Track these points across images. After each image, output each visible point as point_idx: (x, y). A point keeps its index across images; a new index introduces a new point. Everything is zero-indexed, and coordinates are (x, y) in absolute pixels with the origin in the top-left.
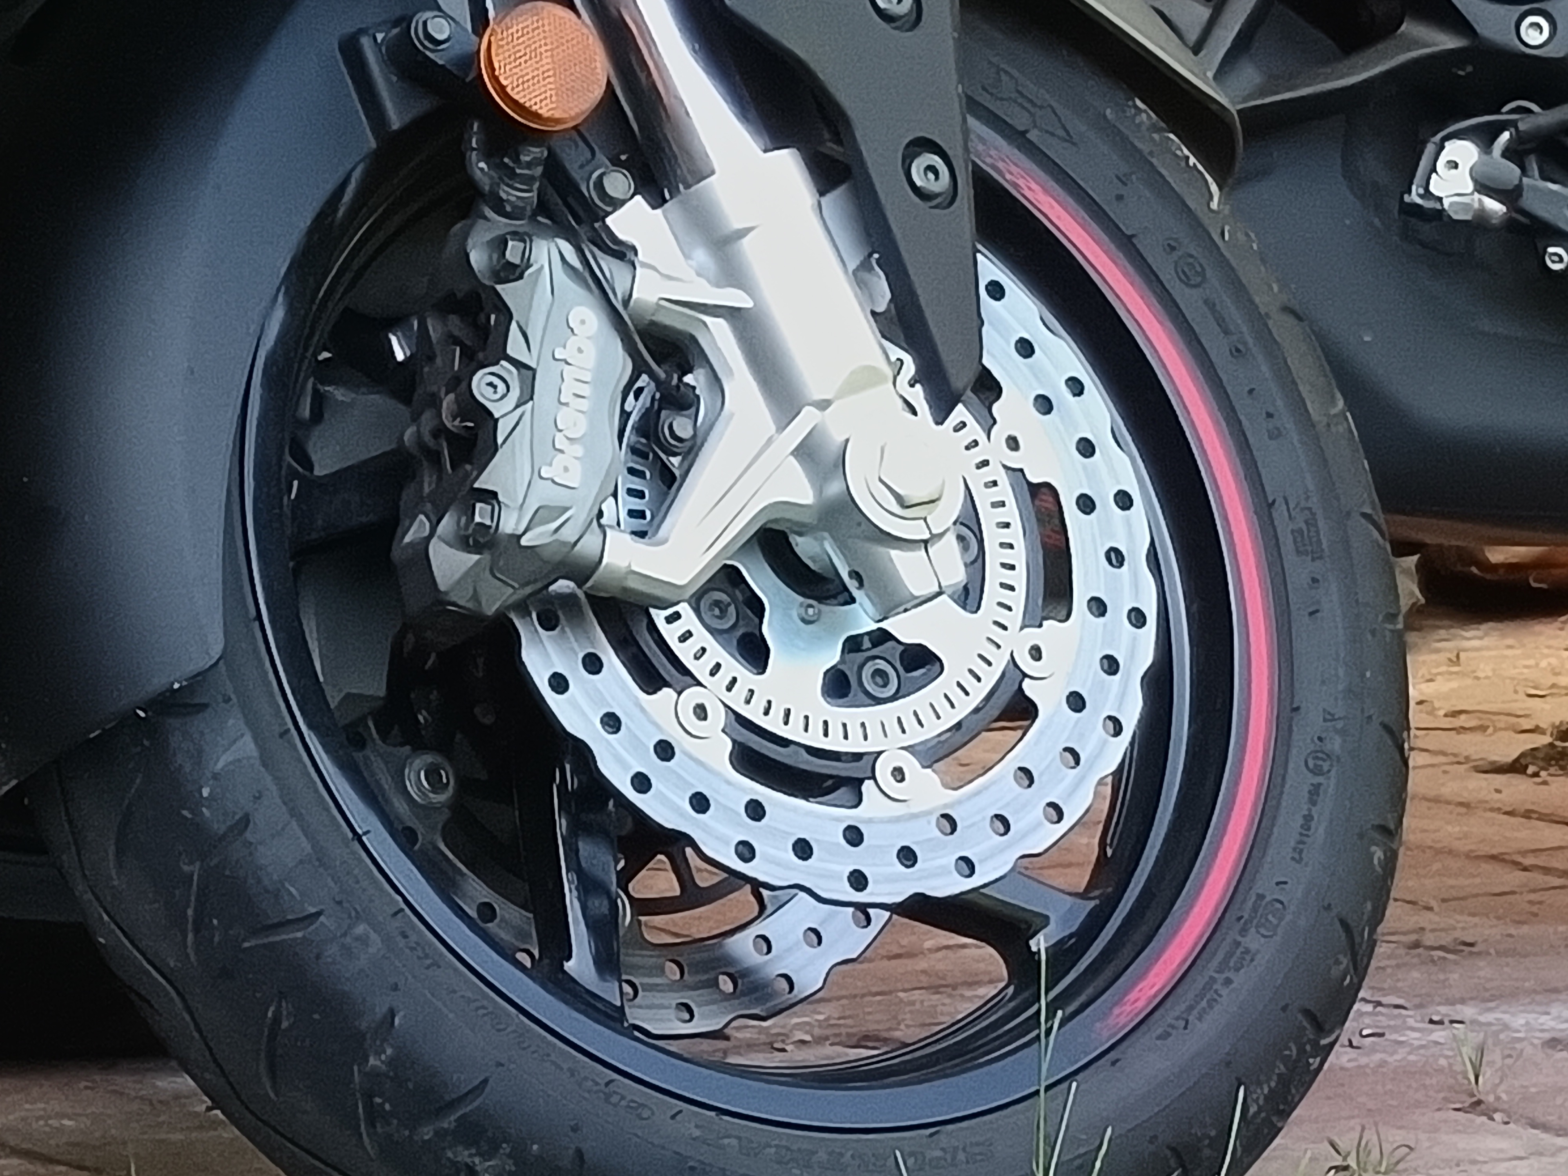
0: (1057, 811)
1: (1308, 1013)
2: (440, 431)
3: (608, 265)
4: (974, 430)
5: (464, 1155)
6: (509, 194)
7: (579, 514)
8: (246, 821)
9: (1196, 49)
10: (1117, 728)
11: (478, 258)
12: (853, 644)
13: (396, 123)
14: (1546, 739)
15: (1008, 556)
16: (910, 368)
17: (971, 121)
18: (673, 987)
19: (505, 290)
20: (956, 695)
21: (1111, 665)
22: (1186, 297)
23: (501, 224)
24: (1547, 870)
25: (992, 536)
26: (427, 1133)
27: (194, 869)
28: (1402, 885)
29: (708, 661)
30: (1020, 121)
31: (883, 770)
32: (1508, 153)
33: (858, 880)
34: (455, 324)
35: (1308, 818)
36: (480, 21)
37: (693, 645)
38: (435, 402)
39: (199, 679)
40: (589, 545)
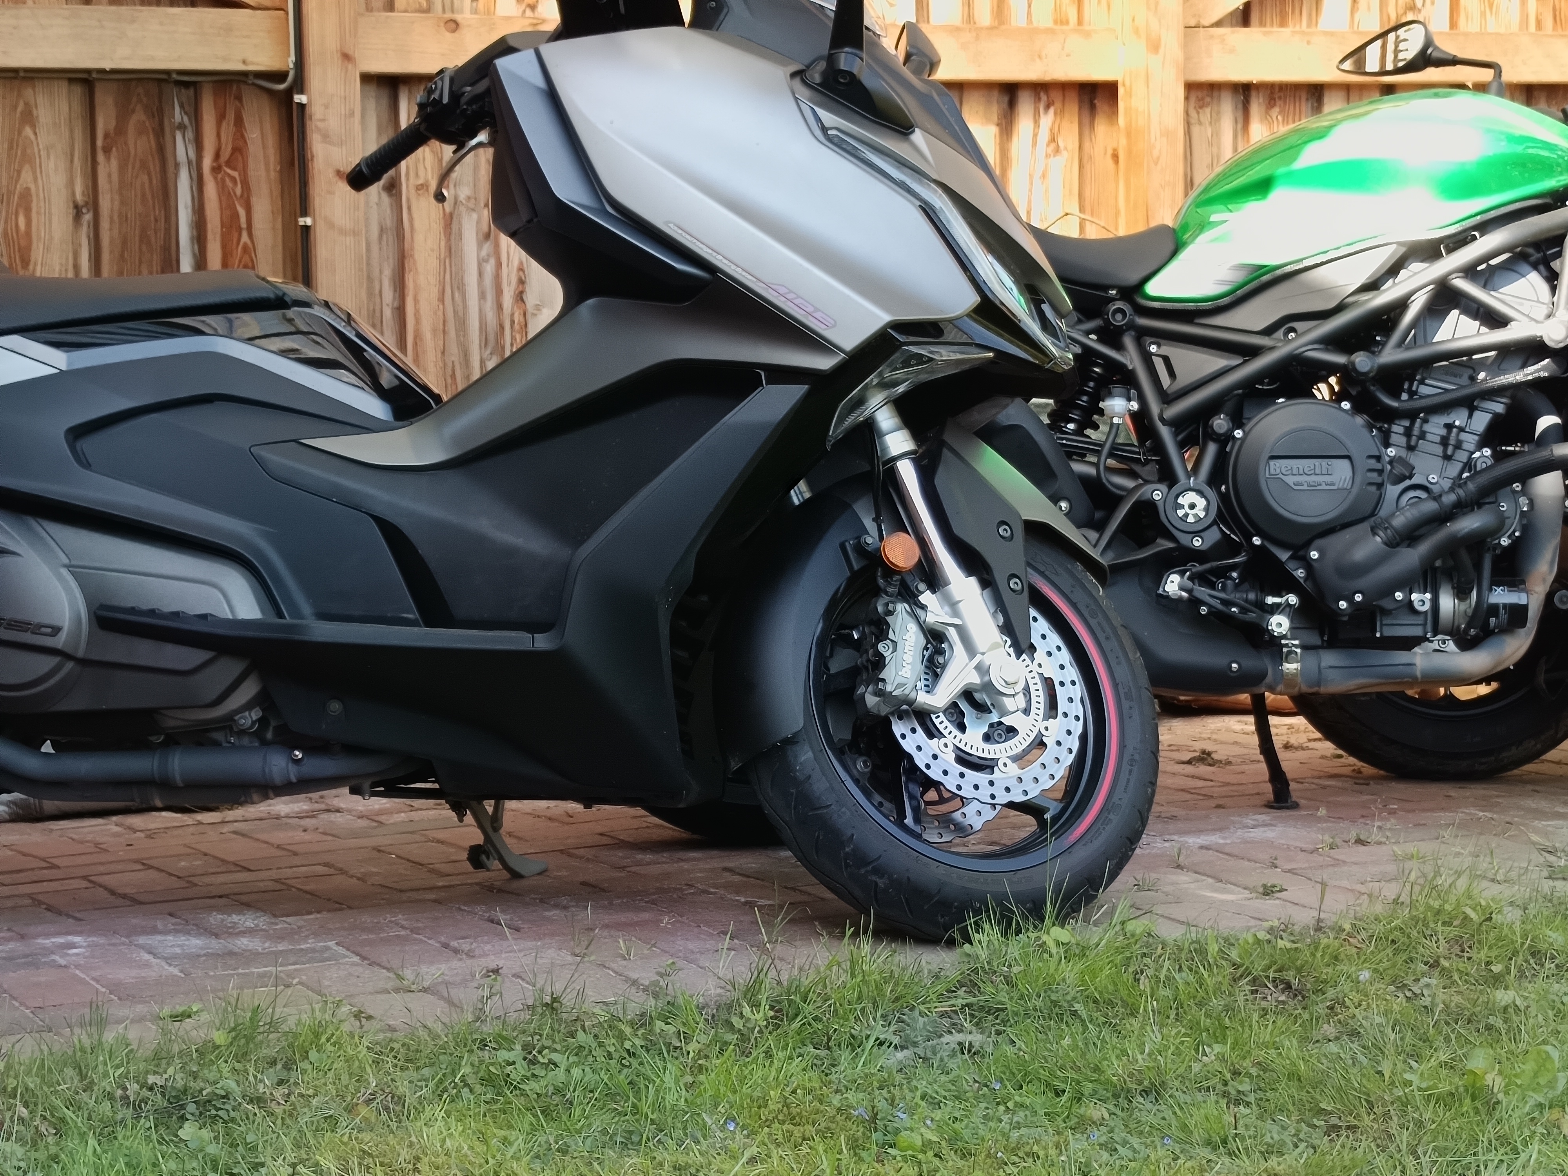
0: (1052, 777)
1: (1128, 838)
2: (868, 660)
3: (919, 612)
4: (1028, 661)
5: (874, 878)
6: (890, 590)
7: (910, 686)
8: (810, 776)
9: (1095, 546)
10: (1071, 751)
11: (880, 609)
12: (991, 725)
13: (856, 568)
14: (1197, 754)
15: (1038, 699)
16: (1009, 642)
17: (1029, 569)
18: (936, 828)
19: (889, 619)
20: (1022, 741)
21: (1069, 733)
22: (1093, 622)
23: (887, 599)
24: (1198, 794)
25: (1033, 694)
26: (863, 871)
27: (794, 791)
28: (1157, 798)
29: (948, 730)
30: (1042, 569)
31: (1000, 763)
32: (1189, 578)
33: (993, 797)
34: (873, 629)
35: (1128, 780)
36: (881, 538)
37: (943, 725)
38: (867, 652)
39: (795, 735)
40: (913, 695)
